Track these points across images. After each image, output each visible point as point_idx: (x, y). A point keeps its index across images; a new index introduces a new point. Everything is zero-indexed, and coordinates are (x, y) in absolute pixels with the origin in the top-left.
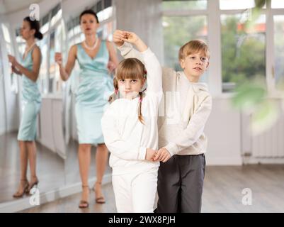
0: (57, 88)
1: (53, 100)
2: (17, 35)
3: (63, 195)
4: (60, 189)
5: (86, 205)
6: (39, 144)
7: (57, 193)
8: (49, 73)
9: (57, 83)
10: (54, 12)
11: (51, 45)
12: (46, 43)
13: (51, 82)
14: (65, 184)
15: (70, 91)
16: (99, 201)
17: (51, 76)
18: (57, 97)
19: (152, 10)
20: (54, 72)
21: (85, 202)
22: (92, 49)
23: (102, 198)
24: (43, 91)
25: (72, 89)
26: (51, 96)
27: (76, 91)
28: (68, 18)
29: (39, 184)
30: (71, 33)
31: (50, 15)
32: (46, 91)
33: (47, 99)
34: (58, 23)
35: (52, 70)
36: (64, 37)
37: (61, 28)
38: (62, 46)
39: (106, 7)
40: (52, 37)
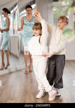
0: (16, 33)
1: (15, 37)
2: (2, 14)
3: (18, 69)
4: (17, 67)
5: (27, 73)
6: (10, 52)
7: (16, 68)
8: (13, 28)
9: (16, 31)
10: (15, 6)
11: (14, 17)
12: (12, 17)
13: (14, 31)
14: (19, 65)
15: (21, 34)
16: (30, 71)
17: (14, 29)
18: (16, 36)
19: (49, 5)
20: (15, 27)
21: (27, 72)
22: (30, 19)
23: (31, 70)
24: (11, 34)
25: (21, 33)
26: (14, 35)
27: (23, 34)
28: (20, 8)
29: (10, 65)
30: (21, 13)
31: (14, 7)
32: (12, 34)
33: (13, 37)
34: (16, 10)
35: (14, 26)
36: (19, 14)
37: (17, 11)
38: (18, 18)
39: (33, 4)
40: (15, 14)
